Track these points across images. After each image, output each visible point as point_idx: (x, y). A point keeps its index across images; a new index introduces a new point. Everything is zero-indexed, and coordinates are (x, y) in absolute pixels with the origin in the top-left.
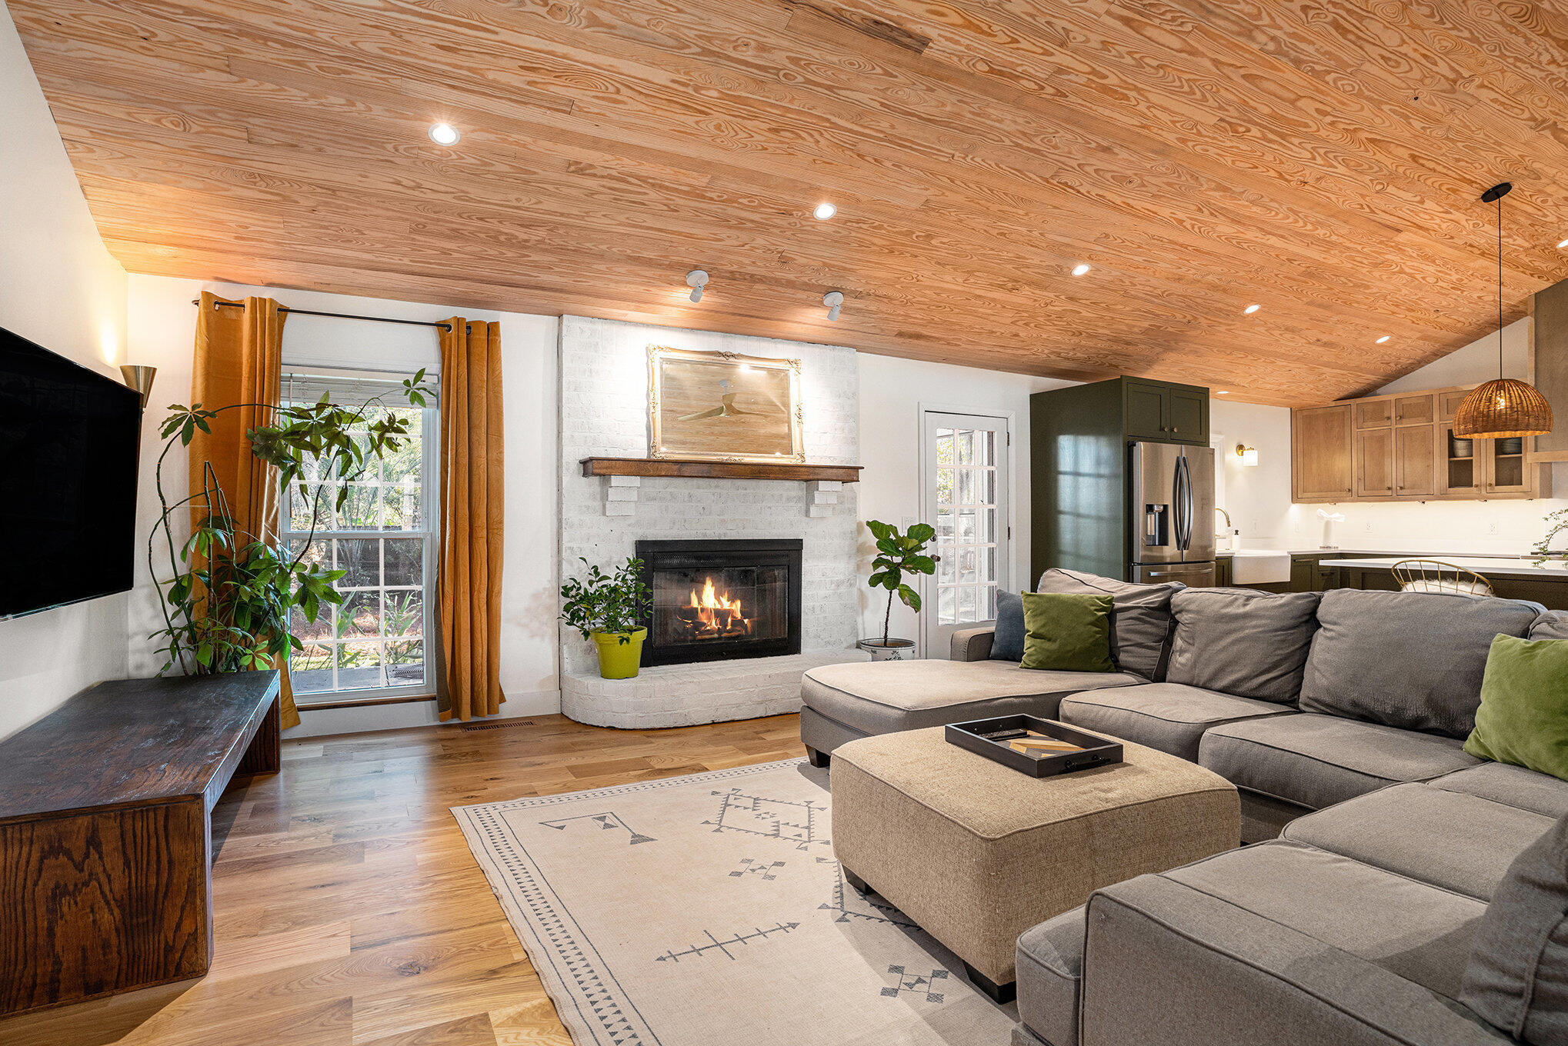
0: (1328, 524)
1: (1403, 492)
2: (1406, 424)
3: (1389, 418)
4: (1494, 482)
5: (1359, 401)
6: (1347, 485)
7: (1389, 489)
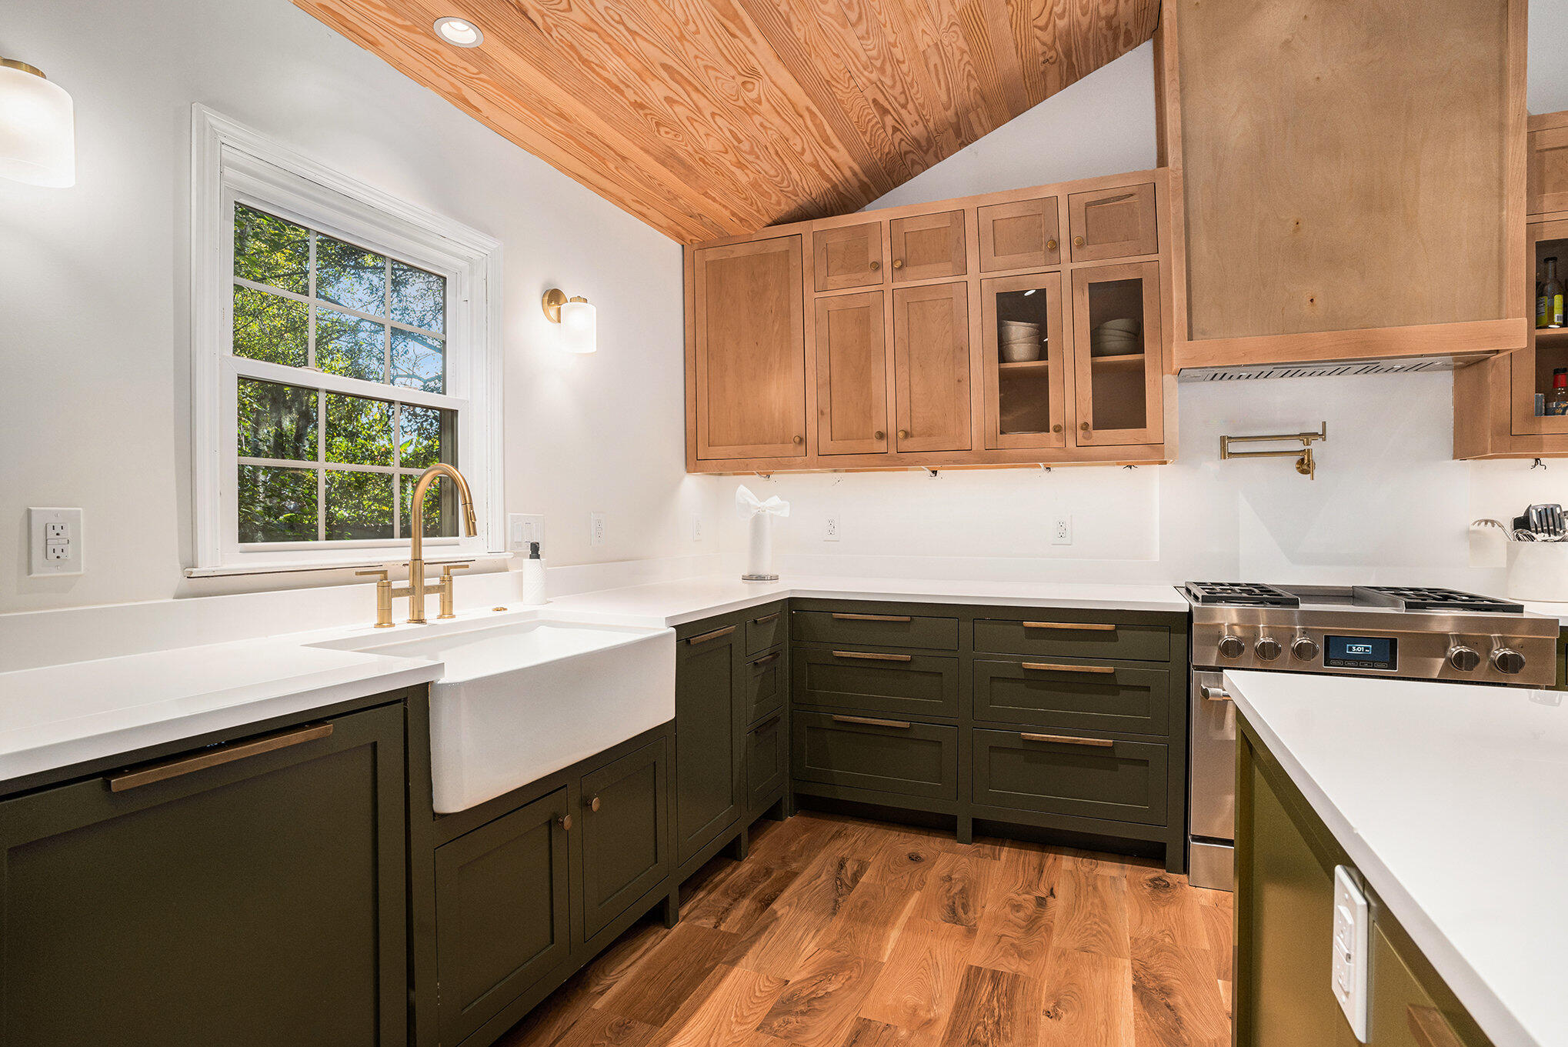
0: (757, 522)
1: (906, 445)
2: (913, 280)
3: (877, 266)
4: (1090, 421)
5: (818, 225)
6: (796, 430)
7: (881, 436)
